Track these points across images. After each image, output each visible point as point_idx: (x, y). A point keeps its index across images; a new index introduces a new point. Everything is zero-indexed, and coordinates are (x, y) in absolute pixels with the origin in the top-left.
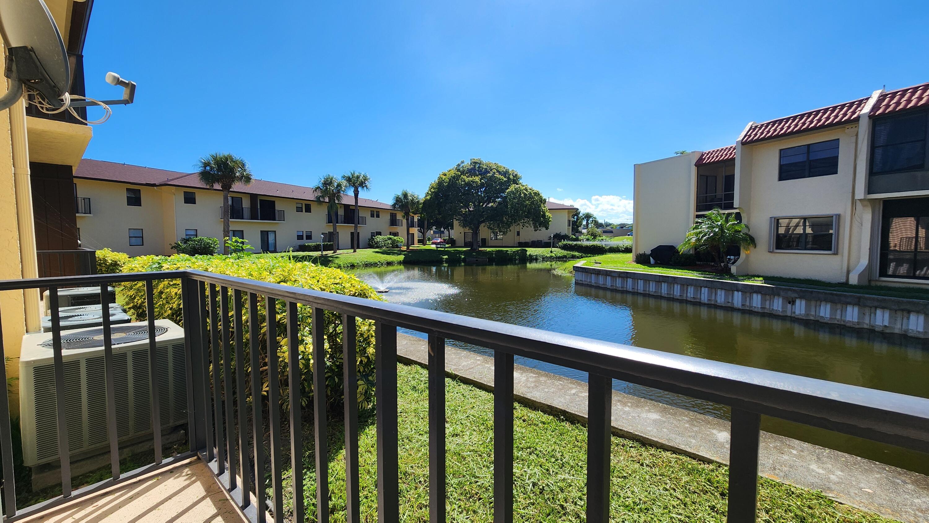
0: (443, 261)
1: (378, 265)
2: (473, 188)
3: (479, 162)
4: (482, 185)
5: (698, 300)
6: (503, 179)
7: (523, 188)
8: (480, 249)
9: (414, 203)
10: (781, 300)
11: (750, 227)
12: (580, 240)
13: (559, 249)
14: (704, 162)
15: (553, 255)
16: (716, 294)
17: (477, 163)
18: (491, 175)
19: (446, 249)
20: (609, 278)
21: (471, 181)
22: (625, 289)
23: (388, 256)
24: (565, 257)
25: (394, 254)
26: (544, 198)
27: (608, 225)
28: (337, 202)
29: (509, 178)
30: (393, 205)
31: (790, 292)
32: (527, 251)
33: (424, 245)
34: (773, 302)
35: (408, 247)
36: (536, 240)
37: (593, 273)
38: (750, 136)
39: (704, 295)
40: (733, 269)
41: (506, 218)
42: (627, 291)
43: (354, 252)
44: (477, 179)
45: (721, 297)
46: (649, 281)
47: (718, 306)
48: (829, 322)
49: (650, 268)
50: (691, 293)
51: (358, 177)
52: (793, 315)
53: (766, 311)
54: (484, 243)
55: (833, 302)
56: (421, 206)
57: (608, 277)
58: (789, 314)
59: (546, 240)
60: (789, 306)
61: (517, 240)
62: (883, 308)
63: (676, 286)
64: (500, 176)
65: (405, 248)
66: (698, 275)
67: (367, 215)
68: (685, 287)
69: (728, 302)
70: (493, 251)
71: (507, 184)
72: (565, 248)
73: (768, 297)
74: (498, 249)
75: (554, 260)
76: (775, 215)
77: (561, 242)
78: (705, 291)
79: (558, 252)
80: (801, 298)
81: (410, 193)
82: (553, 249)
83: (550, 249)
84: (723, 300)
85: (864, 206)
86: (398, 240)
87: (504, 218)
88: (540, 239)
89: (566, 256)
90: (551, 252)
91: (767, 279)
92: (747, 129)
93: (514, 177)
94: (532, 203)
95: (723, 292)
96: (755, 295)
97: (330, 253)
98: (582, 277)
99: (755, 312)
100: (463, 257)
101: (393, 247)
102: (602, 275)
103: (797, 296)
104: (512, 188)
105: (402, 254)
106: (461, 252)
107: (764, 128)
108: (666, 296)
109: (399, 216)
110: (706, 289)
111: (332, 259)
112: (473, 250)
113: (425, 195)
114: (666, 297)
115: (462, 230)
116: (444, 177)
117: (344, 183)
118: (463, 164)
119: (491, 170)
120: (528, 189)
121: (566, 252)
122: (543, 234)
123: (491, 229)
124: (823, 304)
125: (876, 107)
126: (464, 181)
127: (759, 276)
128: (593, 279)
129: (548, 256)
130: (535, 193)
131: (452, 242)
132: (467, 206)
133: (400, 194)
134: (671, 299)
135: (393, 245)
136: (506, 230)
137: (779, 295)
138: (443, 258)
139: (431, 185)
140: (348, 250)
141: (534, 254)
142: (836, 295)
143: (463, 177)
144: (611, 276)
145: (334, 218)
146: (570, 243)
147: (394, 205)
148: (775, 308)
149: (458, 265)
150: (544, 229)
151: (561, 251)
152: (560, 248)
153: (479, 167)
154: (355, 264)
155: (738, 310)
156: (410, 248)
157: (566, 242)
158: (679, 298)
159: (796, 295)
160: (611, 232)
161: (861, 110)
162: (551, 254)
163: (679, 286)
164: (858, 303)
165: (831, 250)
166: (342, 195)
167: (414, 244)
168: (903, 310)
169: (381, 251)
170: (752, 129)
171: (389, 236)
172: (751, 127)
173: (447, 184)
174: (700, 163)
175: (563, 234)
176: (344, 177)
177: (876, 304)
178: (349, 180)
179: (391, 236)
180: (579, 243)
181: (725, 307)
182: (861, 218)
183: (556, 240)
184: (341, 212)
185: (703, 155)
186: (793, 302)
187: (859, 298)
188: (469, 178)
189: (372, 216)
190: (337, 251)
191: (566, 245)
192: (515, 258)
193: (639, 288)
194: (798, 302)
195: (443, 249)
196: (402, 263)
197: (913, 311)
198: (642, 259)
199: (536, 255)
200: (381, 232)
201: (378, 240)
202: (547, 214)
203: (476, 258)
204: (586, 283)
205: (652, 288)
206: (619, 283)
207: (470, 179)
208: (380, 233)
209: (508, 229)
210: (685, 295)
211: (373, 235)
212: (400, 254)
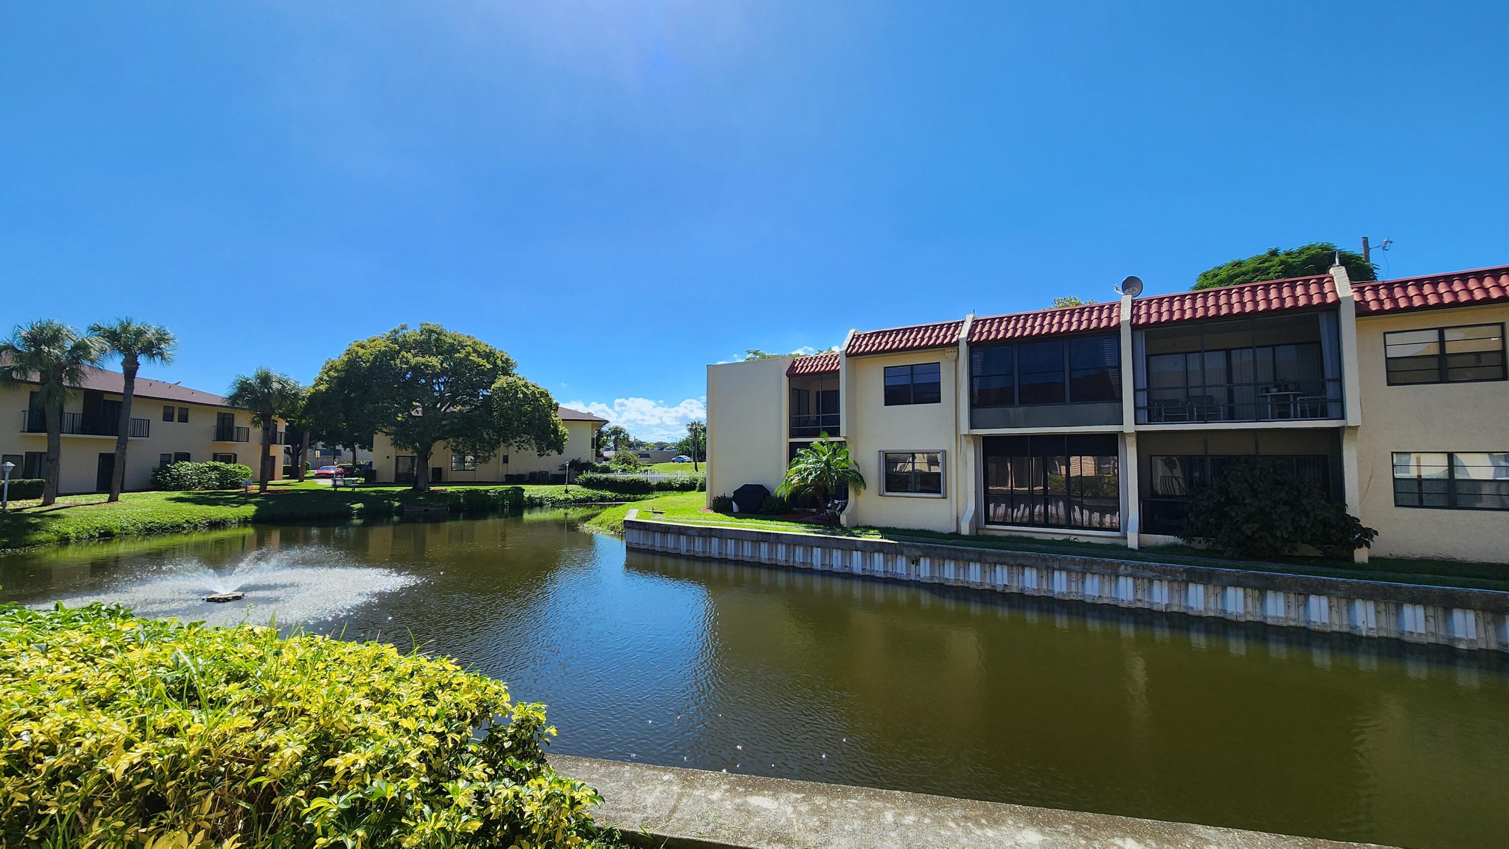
0: (353, 515)
1: (184, 528)
2: (425, 376)
3: (438, 330)
4: (444, 372)
5: (809, 566)
6: (485, 366)
7: (521, 383)
8: (432, 488)
9: (287, 397)
10: (904, 559)
11: (858, 462)
12: (613, 472)
13: (579, 487)
14: (797, 372)
15: (570, 497)
16: (831, 556)
17: (435, 332)
18: (462, 356)
19: (357, 490)
20: (683, 539)
21: (423, 364)
22: (708, 555)
23: (214, 508)
24: (589, 499)
25: (227, 502)
26: (555, 402)
27: (640, 444)
28: (66, 383)
29: (495, 364)
30: (230, 397)
31: (913, 550)
32: (524, 490)
33: (301, 481)
34: (896, 562)
35: (263, 483)
36: (538, 471)
37: (658, 532)
38: (854, 347)
39: (817, 558)
40: (843, 519)
41: (487, 434)
42: (710, 557)
43: (111, 500)
44: (435, 361)
45: (837, 560)
46: (742, 540)
47: (835, 573)
48: (955, 585)
49: (739, 520)
50: (799, 556)
51: (139, 333)
52: (918, 579)
53: (889, 576)
54: (438, 476)
55: (956, 559)
56: (302, 403)
57: (682, 536)
58: (913, 578)
59: (555, 470)
60: (913, 566)
61: (503, 470)
62: (1002, 564)
63: (779, 546)
64: (480, 359)
65: (255, 488)
66: (803, 529)
67: (155, 416)
68: (792, 547)
69: (846, 566)
70: (459, 492)
71: (492, 375)
72: (588, 484)
73: (890, 557)
74: (468, 488)
75: (571, 506)
76: (883, 449)
77: (582, 474)
78: (817, 552)
79: (577, 491)
80: (925, 556)
81: (276, 373)
82: (570, 487)
83: (563, 487)
84: (839, 563)
85: (968, 442)
86: (237, 470)
87: (485, 433)
88: (544, 469)
89: (591, 497)
90: (567, 491)
91: (885, 531)
92: (850, 338)
93: (503, 362)
94: (535, 409)
95: (840, 552)
96: (876, 555)
97: (31, 505)
98: (638, 538)
99: (878, 578)
100: (397, 504)
101: (222, 486)
102: (671, 534)
103: (922, 554)
104: (501, 381)
105: (250, 503)
106: (392, 496)
107: (867, 338)
108: (767, 562)
109: (242, 420)
110: (819, 549)
111: (39, 520)
112: (417, 490)
113: (314, 383)
114: (766, 564)
115: (392, 451)
116: (361, 351)
117: (97, 343)
118: (405, 331)
119: (463, 347)
120: (529, 385)
121: (591, 491)
122: (552, 462)
123: (459, 452)
124: (947, 562)
125: (971, 333)
126: (407, 363)
127: (874, 528)
128: (658, 541)
129: (562, 498)
130: (542, 393)
131: (370, 475)
132: (409, 407)
133: (250, 375)
134: (773, 567)
135: (221, 483)
136: (487, 455)
137: (902, 554)
138: (352, 508)
139: (328, 363)
140: (89, 497)
141: (536, 496)
142: (959, 550)
143: (406, 355)
144: (687, 535)
145: (52, 421)
146: (598, 475)
147: (234, 399)
148: (899, 571)
149: (385, 520)
150: (555, 453)
151: (583, 490)
152: (580, 484)
153: (437, 340)
154: (115, 531)
155: (858, 577)
156: (269, 488)
157: (589, 475)
158: (784, 564)
159: (920, 553)
160: (648, 456)
161: (959, 334)
162: (566, 496)
163: (784, 547)
164: (980, 559)
165: (940, 492)
166: (85, 369)
167: (273, 480)
168: (1018, 565)
169: (191, 496)
170: (856, 338)
171: (211, 463)
172: (854, 335)
173: (368, 364)
174: (793, 372)
175: (583, 461)
176: (96, 329)
177: (996, 559)
178: (113, 337)
179: (218, 464)
180: (611, 476)
181: (842, 573)
182: (966, 456)
183: (572, 470)
184: (74, 407)
185: (794, 362)
186: (916, 562)
187: (981, 553)
188: (418, 358)
189: (168, 417)
190: (57, 499)
191: (590, 480)
192: (503, 505)
193: (729, 552)
194: (922, 560)
195: (350, 490)
196: (249, 522)
197: (1027, 566)
198: (720, 505)
199: (541, 498)
200: (189, 455)
201: (182, 470)
202: (561, 428)
203: (425, 505)
204: (646, 547)
205: (747, 551)
206: (698, 546)
207: (420, 359)
208: (186, 457)
209: (492, 453)
210: (792, 560)
211: (166, 460)
212: (245, 503)
